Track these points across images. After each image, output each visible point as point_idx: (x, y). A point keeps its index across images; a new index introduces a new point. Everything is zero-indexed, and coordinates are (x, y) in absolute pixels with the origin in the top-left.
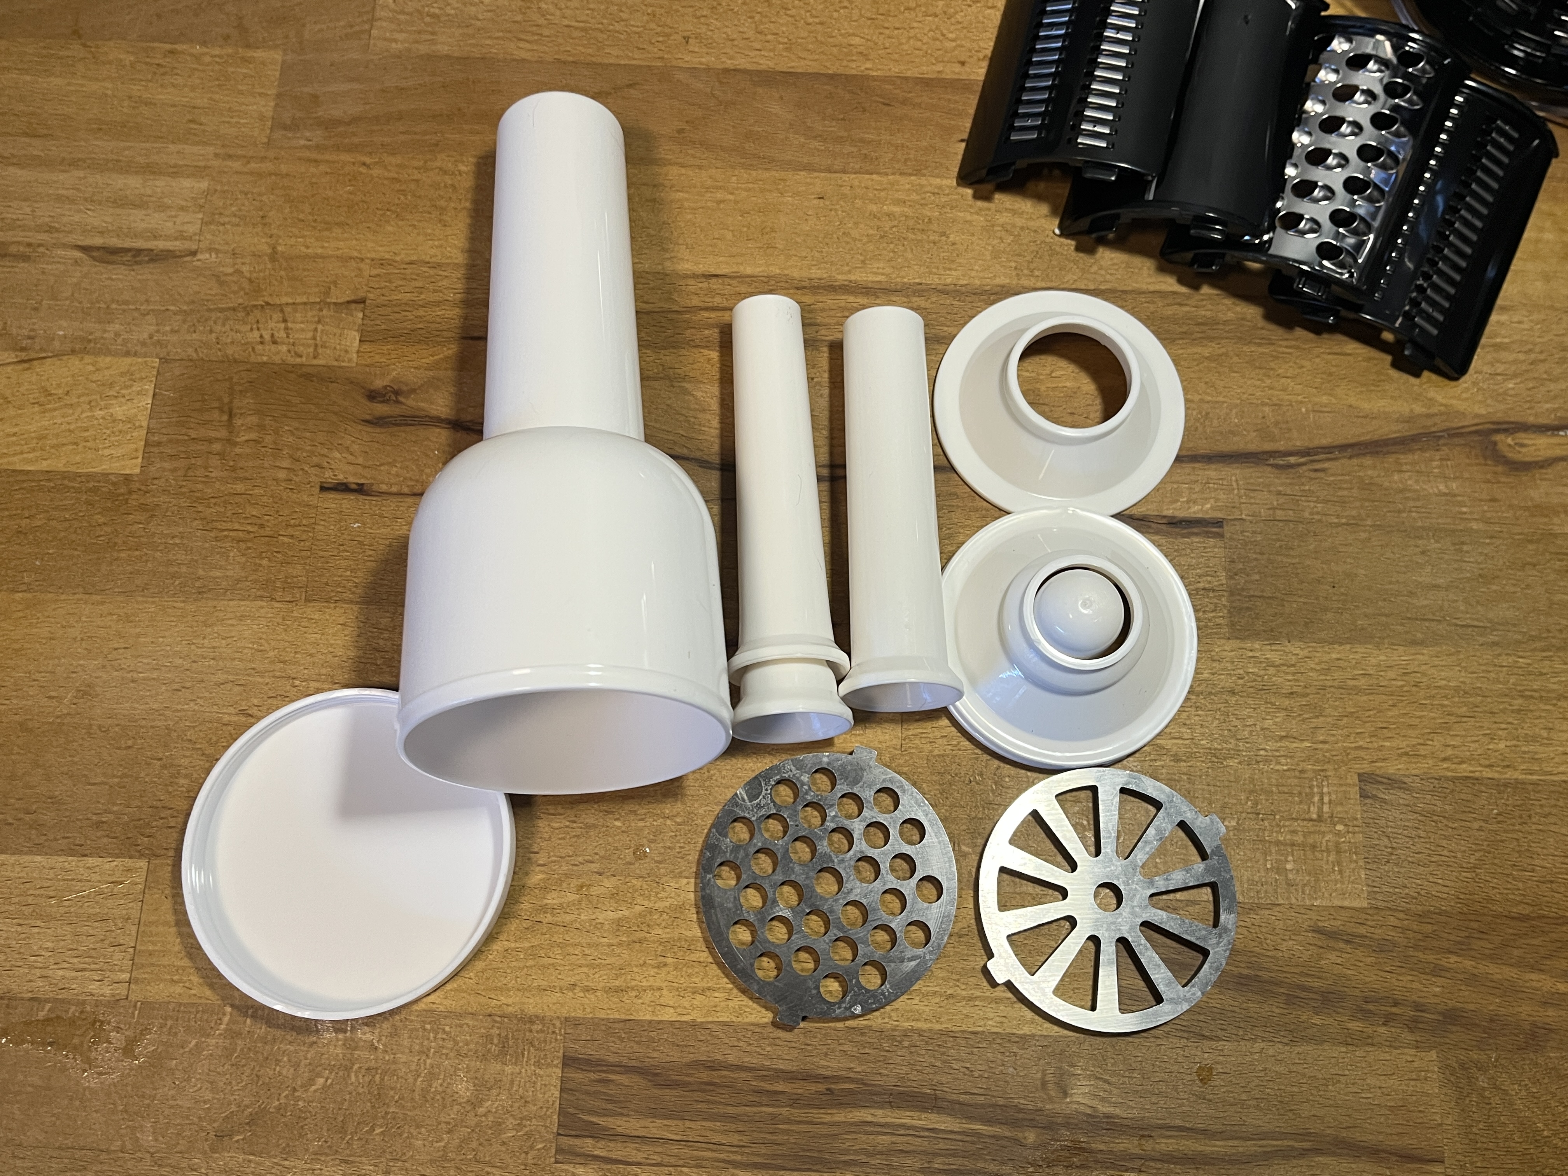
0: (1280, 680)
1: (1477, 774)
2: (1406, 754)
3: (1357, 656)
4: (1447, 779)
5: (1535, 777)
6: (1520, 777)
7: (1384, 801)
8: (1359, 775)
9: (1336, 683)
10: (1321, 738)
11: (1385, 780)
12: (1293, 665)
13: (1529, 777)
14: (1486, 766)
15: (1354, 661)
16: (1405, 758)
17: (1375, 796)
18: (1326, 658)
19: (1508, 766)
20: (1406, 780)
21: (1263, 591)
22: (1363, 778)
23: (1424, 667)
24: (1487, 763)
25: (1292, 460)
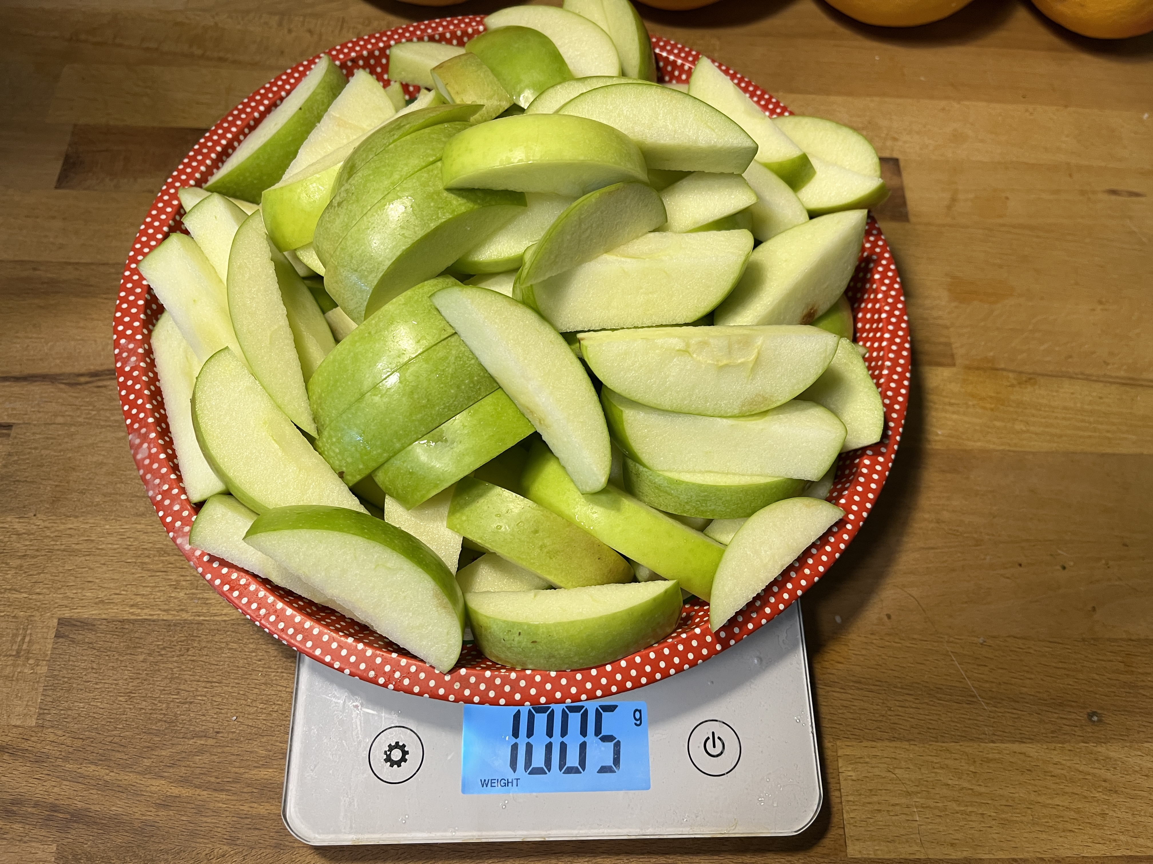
0: (18, 545)
1: (155, 617)
2: (102, 602)
3: (87, 526)
4: (129, 621)
5: (202, 618)
6: (189, 618)
7: (73, 641)
8: (59, 619)
9: (63, 547)
10: (38, 590)
11: (79, 624)
12: (33, 534)
13: (197, 618)
14: (164, 611)
15: (82, 530)
16: (100, 605)
17: (67, 636)
18: (62, 527)
19: (182, 610)
20: (95, 623)
21: (27, 477)
22: (62, 622)
23: (138, 533)
24: (166, 607)
25: (83, 379)
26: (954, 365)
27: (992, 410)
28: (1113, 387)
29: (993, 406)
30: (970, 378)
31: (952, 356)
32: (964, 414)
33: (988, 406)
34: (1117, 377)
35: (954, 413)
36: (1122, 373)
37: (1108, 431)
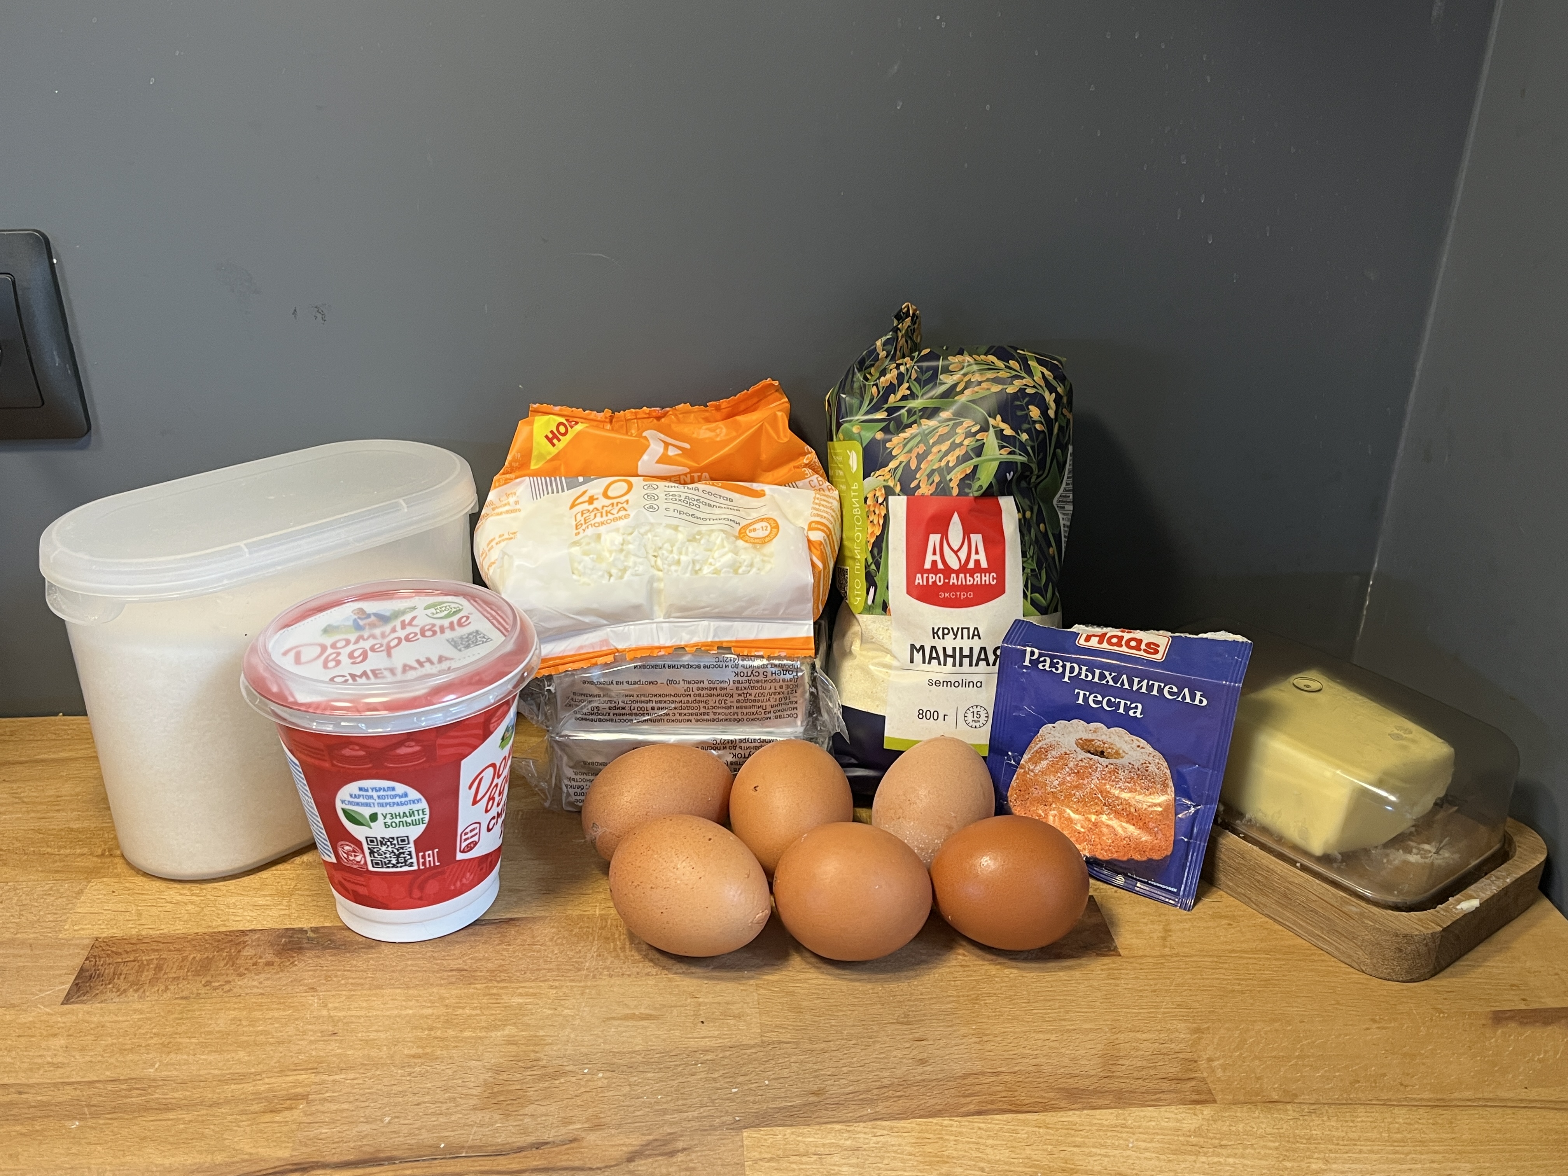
26: (1215, 1101)
27: (1277, 1148)
28: (1421, 1111)
29: (1277, 1144)
30: (1238, 1114)
31: (1210, 1092)
32: (1243, 1156)
33: (1271, 1144)
34: (1421, 1099)
35: (1228, 1156)
36: (1426, 1095)
37: (1433, 1162)
